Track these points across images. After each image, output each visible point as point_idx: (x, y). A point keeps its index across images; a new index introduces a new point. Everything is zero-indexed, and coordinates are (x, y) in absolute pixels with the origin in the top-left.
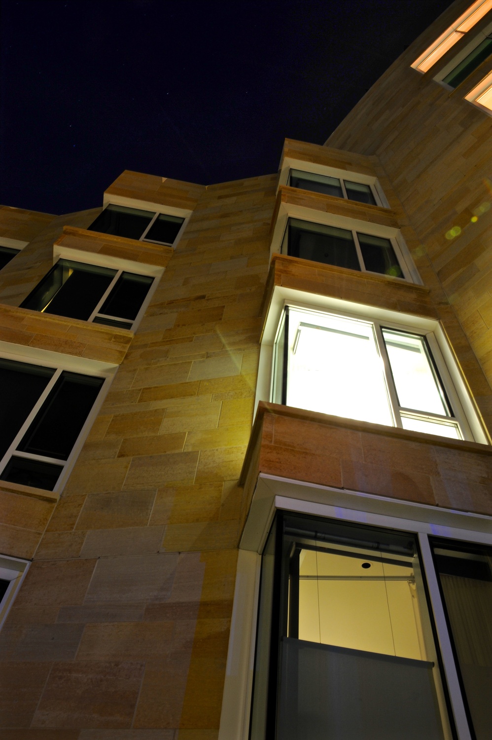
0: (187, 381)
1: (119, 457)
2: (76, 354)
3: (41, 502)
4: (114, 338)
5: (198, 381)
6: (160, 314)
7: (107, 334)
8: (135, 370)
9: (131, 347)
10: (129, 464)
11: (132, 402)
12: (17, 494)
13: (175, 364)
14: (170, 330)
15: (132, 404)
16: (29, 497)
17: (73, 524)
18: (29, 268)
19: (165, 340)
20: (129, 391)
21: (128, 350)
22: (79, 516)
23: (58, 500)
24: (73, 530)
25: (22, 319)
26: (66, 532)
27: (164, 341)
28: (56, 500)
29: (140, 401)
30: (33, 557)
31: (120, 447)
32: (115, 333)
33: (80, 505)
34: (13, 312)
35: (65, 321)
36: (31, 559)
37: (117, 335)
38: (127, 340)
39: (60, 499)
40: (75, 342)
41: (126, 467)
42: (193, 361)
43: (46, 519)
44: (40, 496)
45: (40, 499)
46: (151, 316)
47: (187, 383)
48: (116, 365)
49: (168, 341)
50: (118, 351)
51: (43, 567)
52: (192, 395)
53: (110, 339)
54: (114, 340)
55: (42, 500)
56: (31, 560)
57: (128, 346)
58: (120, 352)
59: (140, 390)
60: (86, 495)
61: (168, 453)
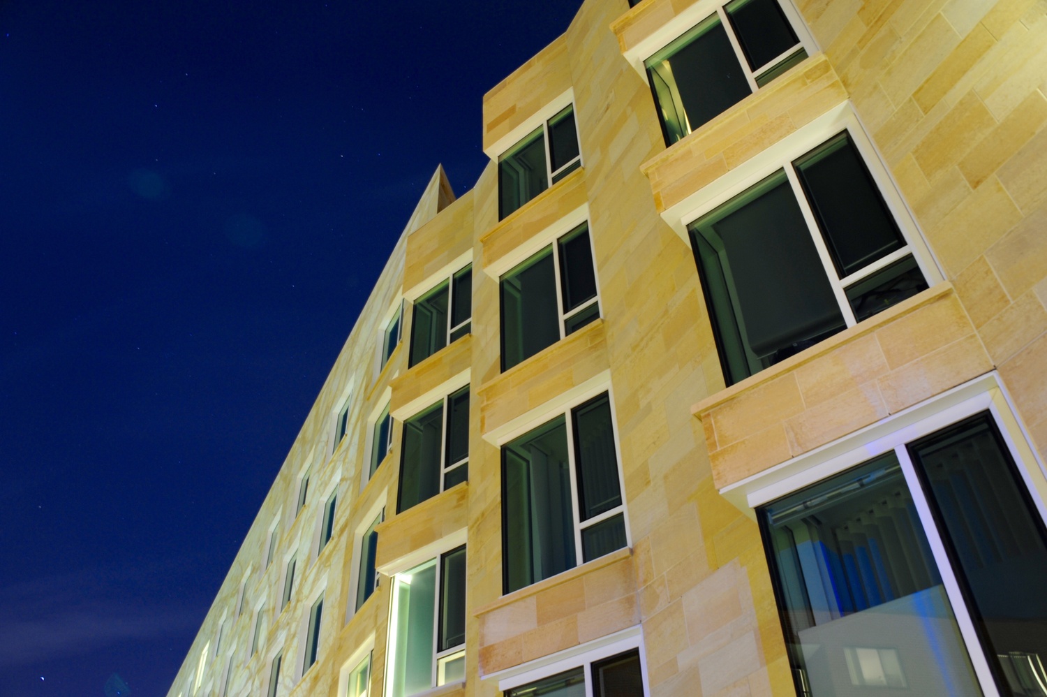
0: (962, 38)
1: (975, 187)
2: (788, 132)
3: (936, 305)
4: (808, 78)
5: (977, 25)
6: (827, 4)
7: (794, 81)
8: (876, 87)
9: (838, 70)
10: (998, 184)
11: (918, 121)
12: (901, 317)
13: (920, 37)
14: (863, 8)
15: (919, 122)
16: (917, 311)
17: (1004, 296)
18: (607, 109)
19: (872, 24)
20: (897, 113)
21: (839, 76)
22: (1001, 284)
23: (953, 288)
24: (1012, 302)
25: (690, 152)
26: (1004, 310)
27: (872, 27)
28: (950, 289)
29: (926, 110)
30: (993, 364)
31: (962, 176)
32: (802, 73)
33: (988, 272)
34: (673, 155)
35: (736, 113)
36: (993, 368)
37: (806, 72)
38: (825, 67)
39: (954, 285)
40: (772, 122)
41: (1000, 190)
42: (940, 11)
43: (962, 317)
44: (929, 300)
45: (932, 303)
46: (818, 18)
47: (965, 40)
48: (845, 102)
49: (877, 22)
50: (828, 87)
51: (1017, 364)
52: (989, 46)
53: (805, 84)
54: (809, 80)
55: (934, 302)
56: (995, 368)
57: (832, 71)
58: (833, 85)
59: (910, 100)
60: (982, 257)
61: (1037, 132)
